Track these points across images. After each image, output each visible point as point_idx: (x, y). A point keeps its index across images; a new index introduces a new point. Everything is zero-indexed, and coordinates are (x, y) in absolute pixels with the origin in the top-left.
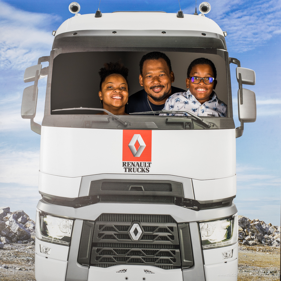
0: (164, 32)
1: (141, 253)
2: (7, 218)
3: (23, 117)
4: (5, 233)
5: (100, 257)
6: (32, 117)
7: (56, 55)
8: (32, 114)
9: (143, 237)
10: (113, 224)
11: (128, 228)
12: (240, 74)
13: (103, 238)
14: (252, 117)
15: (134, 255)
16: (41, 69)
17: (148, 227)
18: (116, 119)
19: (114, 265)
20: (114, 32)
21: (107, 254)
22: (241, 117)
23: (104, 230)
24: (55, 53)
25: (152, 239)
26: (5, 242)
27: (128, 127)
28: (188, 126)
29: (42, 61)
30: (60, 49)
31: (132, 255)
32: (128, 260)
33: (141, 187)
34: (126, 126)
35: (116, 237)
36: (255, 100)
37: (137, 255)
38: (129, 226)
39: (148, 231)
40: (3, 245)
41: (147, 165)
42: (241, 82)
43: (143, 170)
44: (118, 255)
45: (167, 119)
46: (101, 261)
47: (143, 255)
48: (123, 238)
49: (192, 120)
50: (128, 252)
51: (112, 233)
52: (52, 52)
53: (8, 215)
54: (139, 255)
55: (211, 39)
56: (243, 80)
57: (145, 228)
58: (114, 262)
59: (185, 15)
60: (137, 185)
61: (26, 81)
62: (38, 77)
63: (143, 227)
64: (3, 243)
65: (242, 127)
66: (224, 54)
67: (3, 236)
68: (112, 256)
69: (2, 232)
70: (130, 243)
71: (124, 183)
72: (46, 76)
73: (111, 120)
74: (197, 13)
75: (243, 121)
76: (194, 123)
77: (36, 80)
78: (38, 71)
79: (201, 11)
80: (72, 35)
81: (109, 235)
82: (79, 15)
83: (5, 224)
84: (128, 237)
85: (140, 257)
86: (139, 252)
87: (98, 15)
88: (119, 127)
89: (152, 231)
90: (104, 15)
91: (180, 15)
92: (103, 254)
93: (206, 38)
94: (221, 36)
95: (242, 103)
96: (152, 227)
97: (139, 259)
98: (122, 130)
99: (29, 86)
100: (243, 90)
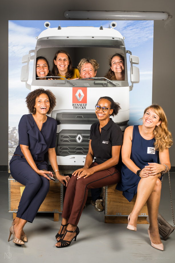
0: (93, 37)
1: (82, 149)
2: (14, 132)
3: (22, 81)
4: (13, 140)
5: (61, 151)
6: (26, 81)
7: (38, 49)
8: (26, 80)
9: (83, 141)
10: (67, 135)
11: (75, 137)
12: (131, 59)
13: (63, 142)
14: (137, 81)
15: (78, 150)
16: (31, 57)
17: (86, 136)
18: (69, 82)
19: (68, 155)
20: (68, 37)
21: (65, 150)
22: (132, 81)
23: (63, 138)
24: (38, 48)
25: (87, 142)
26: (14, 144)
27: (75, 86)
28: (105, 85)
29: (31, 52)
30: (40, 46)
31: (77, 150)
32: (76, 153)
33: (82, 116)
34: (74, 85)
35: (69, 141)
36: (139, 72)
37: (80, 150)
38: (76, 136)
39: (86, 138)
40: (12, 146)
41: (85, 105)
42: (132, 63)
43: (83, 108)
44: (70, 150)
45: (95, 82)
46: (62, 153)
47: (83, 150)
48: (73, 142)
49: (107, 82)
50: (76, 149)
51: (67, 139)
52: (36, 48)
53: (15, 131)
54: (81, 150)
55: (117, 41)
56: (133, 62)
57: (83, 137)
58: (68, 153)
59: (103, 28)
60: (80, 115)
61: (23, 63)
62: (29, 61)
63: (83, 136)
64: (13, 145)
65: (132, 86)
66: (123, 49)
67: (13, 141)
68: (67, 151)
69: (12, 139)
70: (76, 144)
71: (73, 114)
72: (33, 60)
73: (66, 82)
74: (110, 27)
75: (133, 83)
76: (108, 84)
77: (28, 62)
78: (29, 58)
79: (112, 26)
80: (46, 39)
81: (66, 140)
82: (50, 28)
83: (14, 135)
84: (75, 141)
85: (82, 151)
86: (81, 148)
87: (59, 28)
88: (71, 86)
89: (87, 138)
90: (62, 28)
91: (101, 28)
92: (63, 150)
93: (114, 40)
94: (122, 39)
95: (132, 74)
96: (87, 136)
97: (81, 152)
98: (72, 88)
99: (24, 65)
100: (133, 67)
